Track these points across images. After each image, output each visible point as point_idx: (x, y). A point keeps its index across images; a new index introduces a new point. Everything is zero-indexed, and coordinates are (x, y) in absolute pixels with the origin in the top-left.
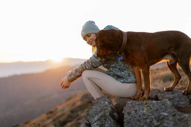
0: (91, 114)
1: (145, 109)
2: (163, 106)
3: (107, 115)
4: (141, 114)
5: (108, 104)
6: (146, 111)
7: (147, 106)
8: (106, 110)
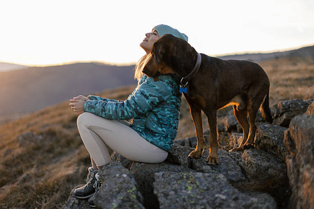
0: (104, 196)
1: (190, 188)
2: (215, 184)
3: (133, 198)
4: (186, 197)
5: (129, 178)
6: (192, 191)
7: (192, 183)
8: (128, 189)
